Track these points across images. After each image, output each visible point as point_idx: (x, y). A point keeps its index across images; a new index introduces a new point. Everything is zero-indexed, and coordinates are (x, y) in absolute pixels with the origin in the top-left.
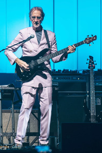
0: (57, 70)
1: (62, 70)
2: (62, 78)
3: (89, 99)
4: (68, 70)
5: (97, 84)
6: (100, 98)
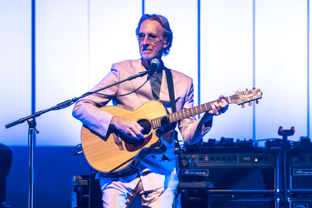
0: (206, 140)
1: (218, 139)
2: (218, 159)
3: (280, 206)
4: (232, 140)
5: (299, 172)
6: (305, 206)
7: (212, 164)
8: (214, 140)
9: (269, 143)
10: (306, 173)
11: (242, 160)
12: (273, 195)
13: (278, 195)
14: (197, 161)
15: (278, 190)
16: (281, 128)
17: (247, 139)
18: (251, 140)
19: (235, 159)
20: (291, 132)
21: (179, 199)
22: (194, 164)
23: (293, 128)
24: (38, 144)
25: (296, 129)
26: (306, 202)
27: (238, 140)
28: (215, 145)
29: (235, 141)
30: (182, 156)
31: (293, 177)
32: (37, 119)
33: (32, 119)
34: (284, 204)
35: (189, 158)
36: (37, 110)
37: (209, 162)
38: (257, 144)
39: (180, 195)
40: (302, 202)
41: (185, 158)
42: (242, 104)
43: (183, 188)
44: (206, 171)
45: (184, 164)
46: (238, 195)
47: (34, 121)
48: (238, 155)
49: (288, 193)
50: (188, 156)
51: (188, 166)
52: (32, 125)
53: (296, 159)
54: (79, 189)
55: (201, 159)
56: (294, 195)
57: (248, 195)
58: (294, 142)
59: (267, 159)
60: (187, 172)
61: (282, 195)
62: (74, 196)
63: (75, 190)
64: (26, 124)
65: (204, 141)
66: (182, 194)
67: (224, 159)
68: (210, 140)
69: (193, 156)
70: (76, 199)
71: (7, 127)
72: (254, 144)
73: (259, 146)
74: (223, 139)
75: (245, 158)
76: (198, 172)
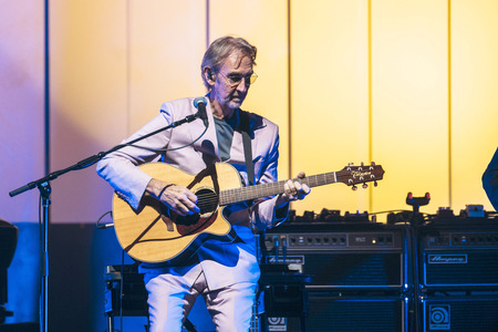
0: (300, 213)
1: (318, 212)
2: (318, 240)
3: (409, 309)
4: (338, 212)
5: (437, 259)
6: (446, 308)
7: (310, 248)
8: (312, 213)
9: (392, 217)
10: (447, 261)
11: (353, 242)
12: (399, 292)
13: (407, 293)
14: (287, 244)
15: (406, 286)
16: (410, 194)
17: (361, 212)
18: (366, 212)
19: (343, 240)
20: (425, 200)
21: (261, 299)
22: (283, 247)
23: (427, 194)
25: (431, 196)
26: (448, 303)
27: (347, 213)
28: (313, 221)
29: (342, 214)
30: (267, 235)
31: (429, 266)
32: (52, 182)
33: (46, 184)
35: (276, 239)
37: (305, 244)
38: (374, 218)
39: (262, 294)
40: (441, 303)
41: (270, 239)
43: (267, 283)
44: (301, 259)
45: (269, 248)
46: (347, 292)
47: (49, 187)
48: (347, 234)
49: (420, 290)
50: (274, 236)
51: (274, 251)
52: (45, 194)
53: (432, 239)
54: (115, 285)
55: (294, 241)
56: (430, 293)
57: (362, 293)
58: (429, 216)
59: (390, 240)
60: (273, 260)
61: (412, 292)
62: (108, 295)
63: (110, 287)
64: (36, 191)
65: (297, 214)
66: (267, 292)
67: (326, 240)
68: (306, 212)
69: (282, 237)
70: (110, 300)
71: (12, 195)
72: (370, 218)
73: (378, 221)
74: (325, 211)
75: (357, 239)
76: (290, 258)
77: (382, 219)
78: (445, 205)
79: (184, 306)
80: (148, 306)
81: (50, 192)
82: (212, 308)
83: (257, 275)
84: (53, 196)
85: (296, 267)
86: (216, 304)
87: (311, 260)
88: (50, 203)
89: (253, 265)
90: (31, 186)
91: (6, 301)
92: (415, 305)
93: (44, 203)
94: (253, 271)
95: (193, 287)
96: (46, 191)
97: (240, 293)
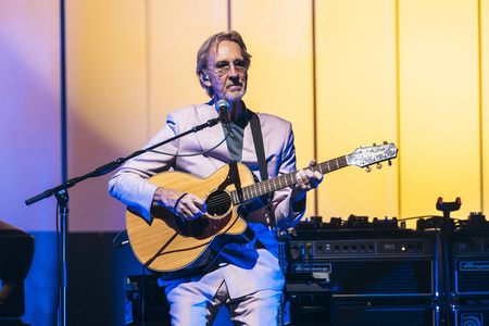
0: (326, 220)
1: (345, 218)
2: (346, 248)
3: (440, 319)
4: (367, 218)
5: (469, 266)
6: (479, 317)
7: (337, 256)
8: (340, 220)
9: (421, 222)
10: (479, 268)
11: (382, 249)
12: (430, 301)
13: (438, 301)
14: (314, 251)
15: (437, 294)
16: (440, 199)
17: (390, 218)
18: (395, 218)
19: (372, 247)
20: (456, 205)
21: (287, 309)
22: (310, 255)
23: (458, 199)
24: (73, 228)
25: (462, 201)
26: (480, 311)
27: (375, 219)
28: (340, 227)
29: (370, 220)
30: (292, 243)
31: (460, 274)
32: (70, 190)
33: (63, 191)
34: (446, 314)
35: (302, 247)
36: (70, 177)
37: (331, 252)
38: (403, 224)
39: (288, 303)
40: (474, 311)
41: (296, 247)
42: (367, 166)
43: (293, 293)
44: (328, 267)
45: (295, 256)
46: (376, 302)
47: (66, 194)
48: (376, 241)
49: (452, 298)
50: (300, 244)
51: (300, 260)
52: (63, 202)
53: (464, 246)
54: (135, 295)
55: (320, 248)
56: (461, 301)
57: (391, 302)
58: (460, 221)
59: (420, 247)
60: (299, 268)
61: (443, 301)
62: (129, 306)
63: (130, 298)
64: (53, 200)
65: (324, 221)
66: (292, 301)
67: (354, 248)
68: (333, 219)
69: (308, 244)
70: (130, 312)
71: (28, 203)
72: (399, 224)
73: (408, 227)
74: (352, 217)
75: (386, 246)
76: (316, 267)
77: (412, 225)
78: (477, 210)
79: (207, 317)
80: (170, 317)
81: (67, 200)
82: (236, 318)
83: (282, 282)
84: (71, 204)
85: (323, 275)
86: (239, 314)
87: (338, 269)
88: (67, 211)
89: (276, 272)
90: (48, 194)
91: (23, 313)
92: (446, 313)
93: (62, 212)
94: (276, 278)
95: (216, 296)
96: (63, 199)
97: (264, 303)
